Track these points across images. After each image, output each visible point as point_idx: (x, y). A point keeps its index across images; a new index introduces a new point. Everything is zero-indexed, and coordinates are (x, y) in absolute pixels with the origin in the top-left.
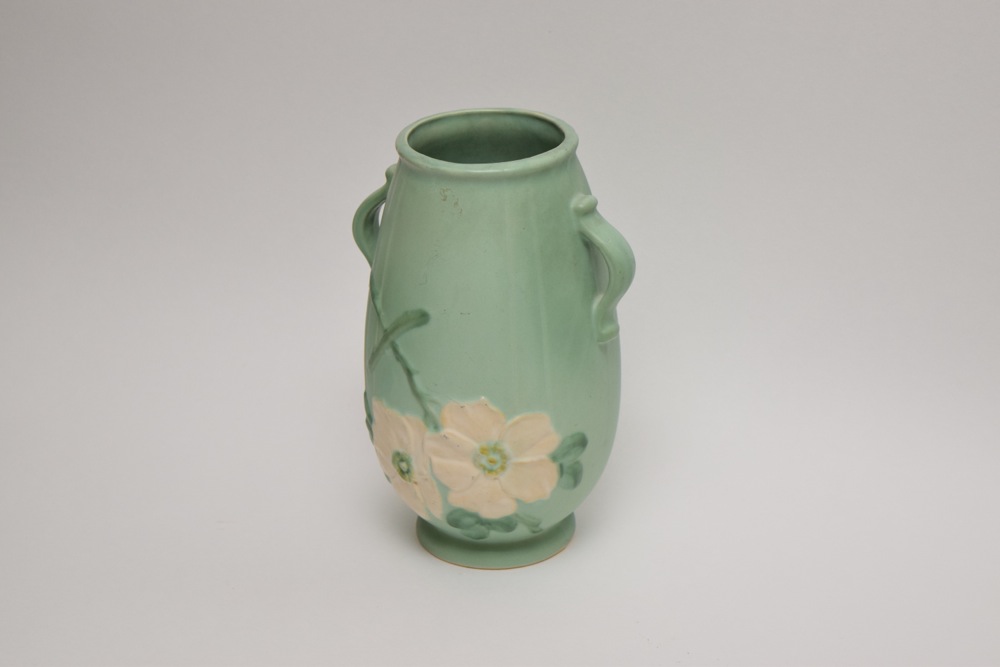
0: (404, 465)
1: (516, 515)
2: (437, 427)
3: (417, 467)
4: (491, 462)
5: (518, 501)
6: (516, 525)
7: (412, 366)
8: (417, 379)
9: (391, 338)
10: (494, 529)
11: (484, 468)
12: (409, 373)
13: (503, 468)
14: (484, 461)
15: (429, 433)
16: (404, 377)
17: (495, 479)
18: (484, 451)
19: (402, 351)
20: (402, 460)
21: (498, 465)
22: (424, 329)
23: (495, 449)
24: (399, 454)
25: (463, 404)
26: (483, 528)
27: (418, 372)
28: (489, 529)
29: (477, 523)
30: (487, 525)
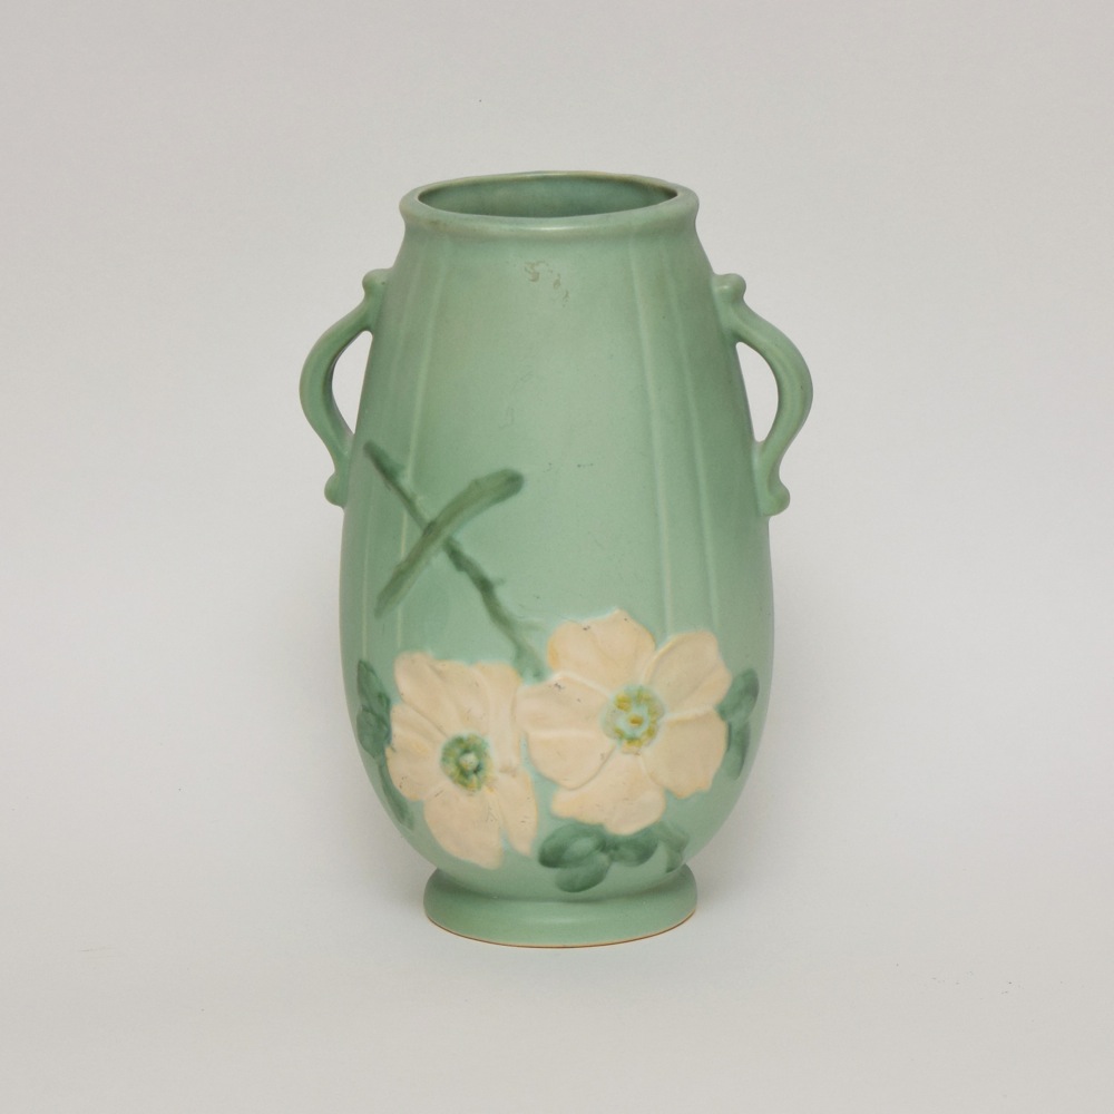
0: (470, 760)
1: (660, 825)
2: (539, 675)
3: (500, 754)
4: (634, 722)
5: (668, 793)
6: (656, 846)
7: (490, 572)
8: (503, 595)
9: (447, 531)
10: (622, 858)
11: (620, 735)
12: (485, 586)
13: (651, 733)
14: (623, 723)
15: (527, 687)
16: (475, 596)
17: (637, 754)
18: (622, 704)
19: (468, 550)
20: (466, 751)
21: (644, 728)
22: (513, 503)
23: (639, 697)
24: (459, 741)
25: (586, 622)
26: (603, 858)
27: (502, 581)
28: (612, 859)
29: (597, 848)
30: (612, 851)
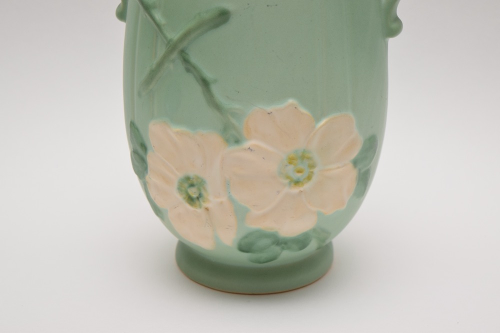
0: (193, 192)
4: (298, 172)
5: (319, 214)
6: (310, 241)
7: (208, 75)
8: (214, 89)
9: (180, 47)
10: (289, 248)
11: (290, 179)
12: (205, 83)
13: (309, 178)
14: (290, 172)
15: (230, 149)
16: (198, 88)
18: (291, 161)
19: (194, 59)
20: (192, 185)
22: (224, 29)
23: (304, 156)
24: (188, 178)
25: (269, 109)
26: (277, 249)
27: (215, 81)
28: (283, 249)
29: (273, 243)
30: (283, 245)
